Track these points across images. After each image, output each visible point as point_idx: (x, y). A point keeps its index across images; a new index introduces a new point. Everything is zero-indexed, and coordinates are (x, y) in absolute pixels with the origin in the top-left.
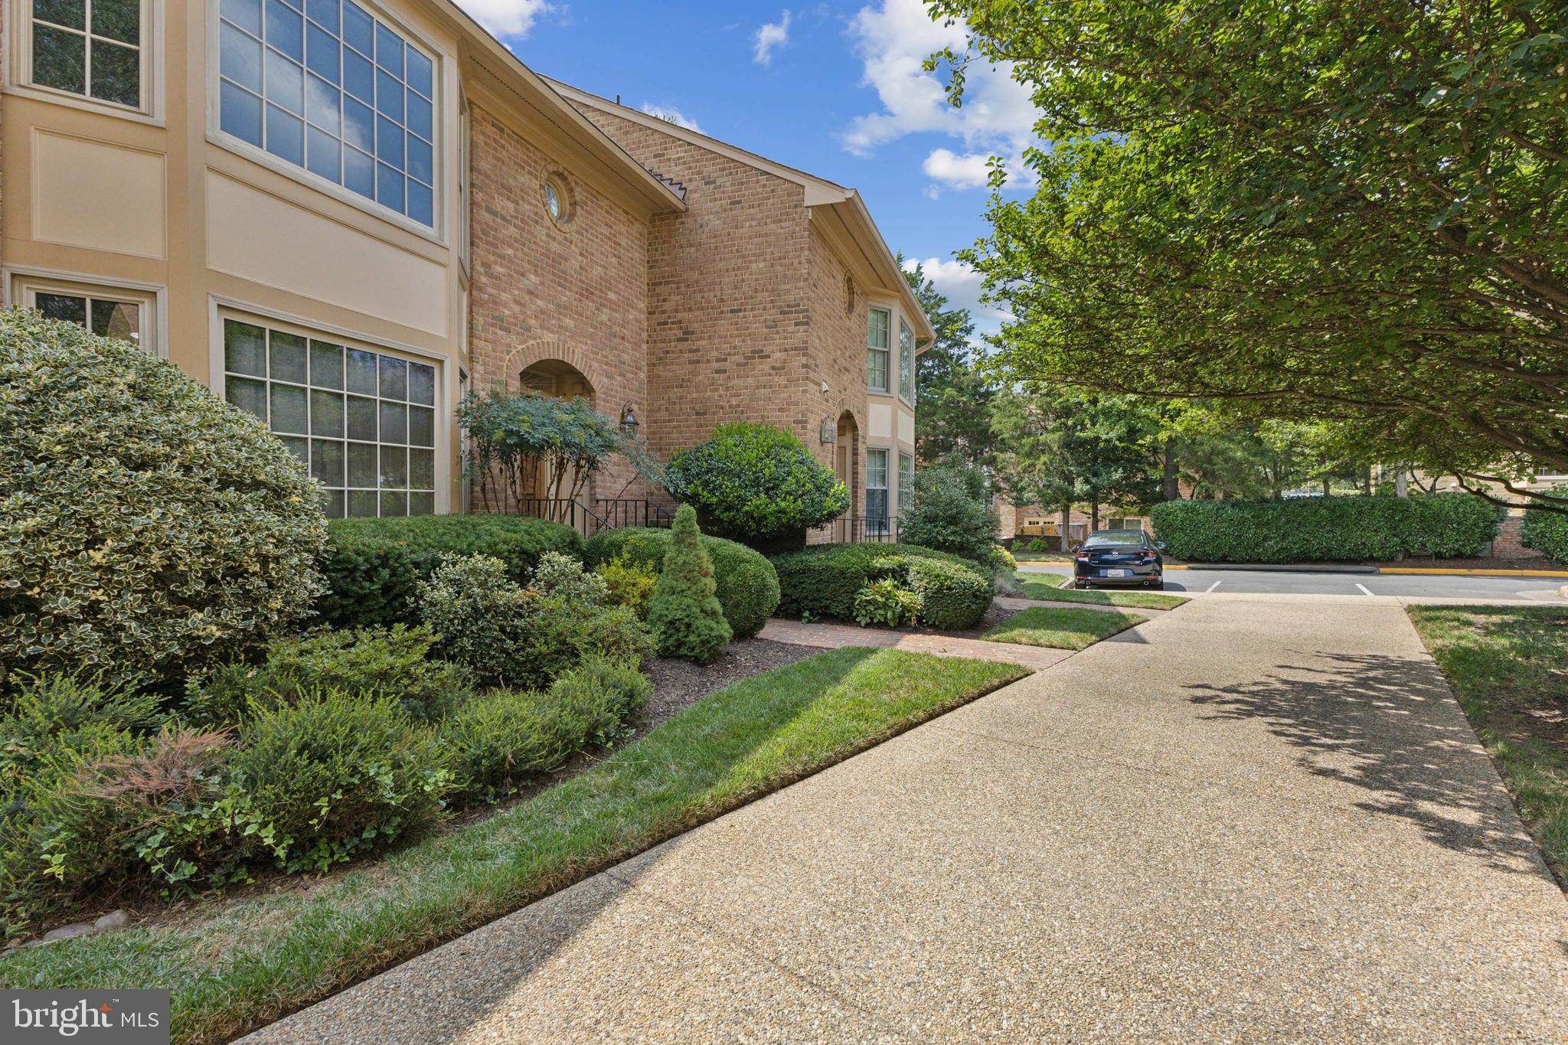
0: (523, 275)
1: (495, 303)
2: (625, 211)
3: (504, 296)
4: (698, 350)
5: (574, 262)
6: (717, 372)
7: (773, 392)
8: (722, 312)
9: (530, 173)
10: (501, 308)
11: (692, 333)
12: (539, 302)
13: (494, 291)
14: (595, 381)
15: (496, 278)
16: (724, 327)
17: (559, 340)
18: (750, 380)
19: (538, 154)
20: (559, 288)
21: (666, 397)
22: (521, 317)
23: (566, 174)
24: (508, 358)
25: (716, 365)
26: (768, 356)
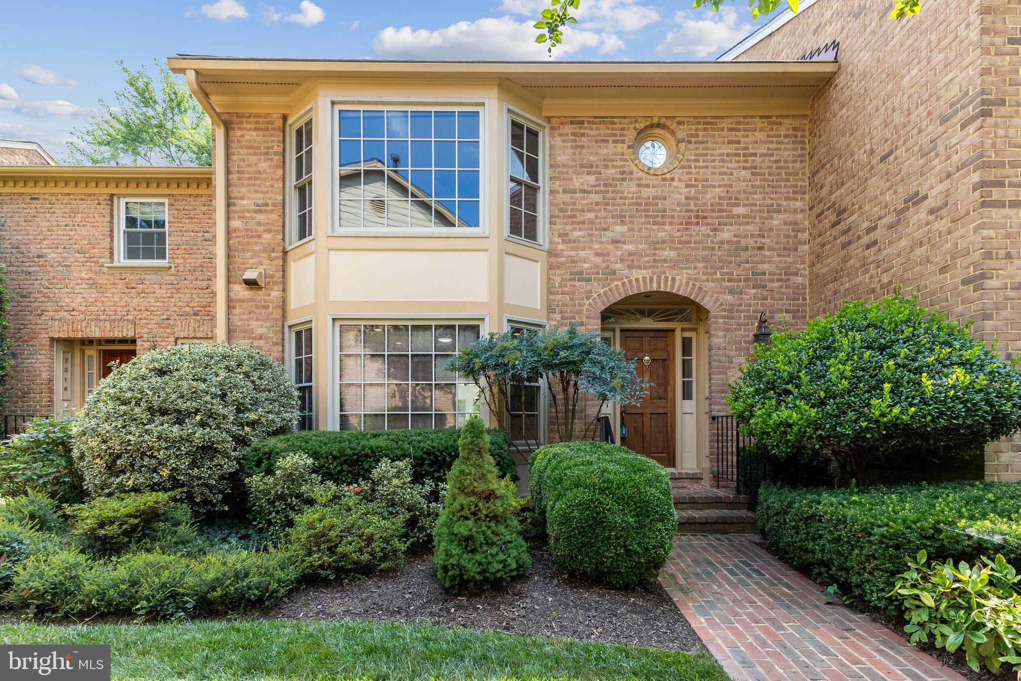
0: (606, 230)
1: (573, 261)
2: (762, 117)
3: (582, 254)
4: (849, 229)
5: (677, 196)
6: (868, 247)
7: (932, 247)
8: (872, 168)
9: (614, 142)
10: (579, 264)
11: (845, 210)
12: (626, 247)
13: (572, 253)
14: (707, 302)
15: (575, 242)
16: (875, 184)
17: (653, 273)
18: (903, 243)
19: (625, 121)
20: (655, 227)
21: (823, 297)
22: (604, 265)
23: (663, 120)
24: (587, 302)
25: (866, 240)
26: (925, 197)
